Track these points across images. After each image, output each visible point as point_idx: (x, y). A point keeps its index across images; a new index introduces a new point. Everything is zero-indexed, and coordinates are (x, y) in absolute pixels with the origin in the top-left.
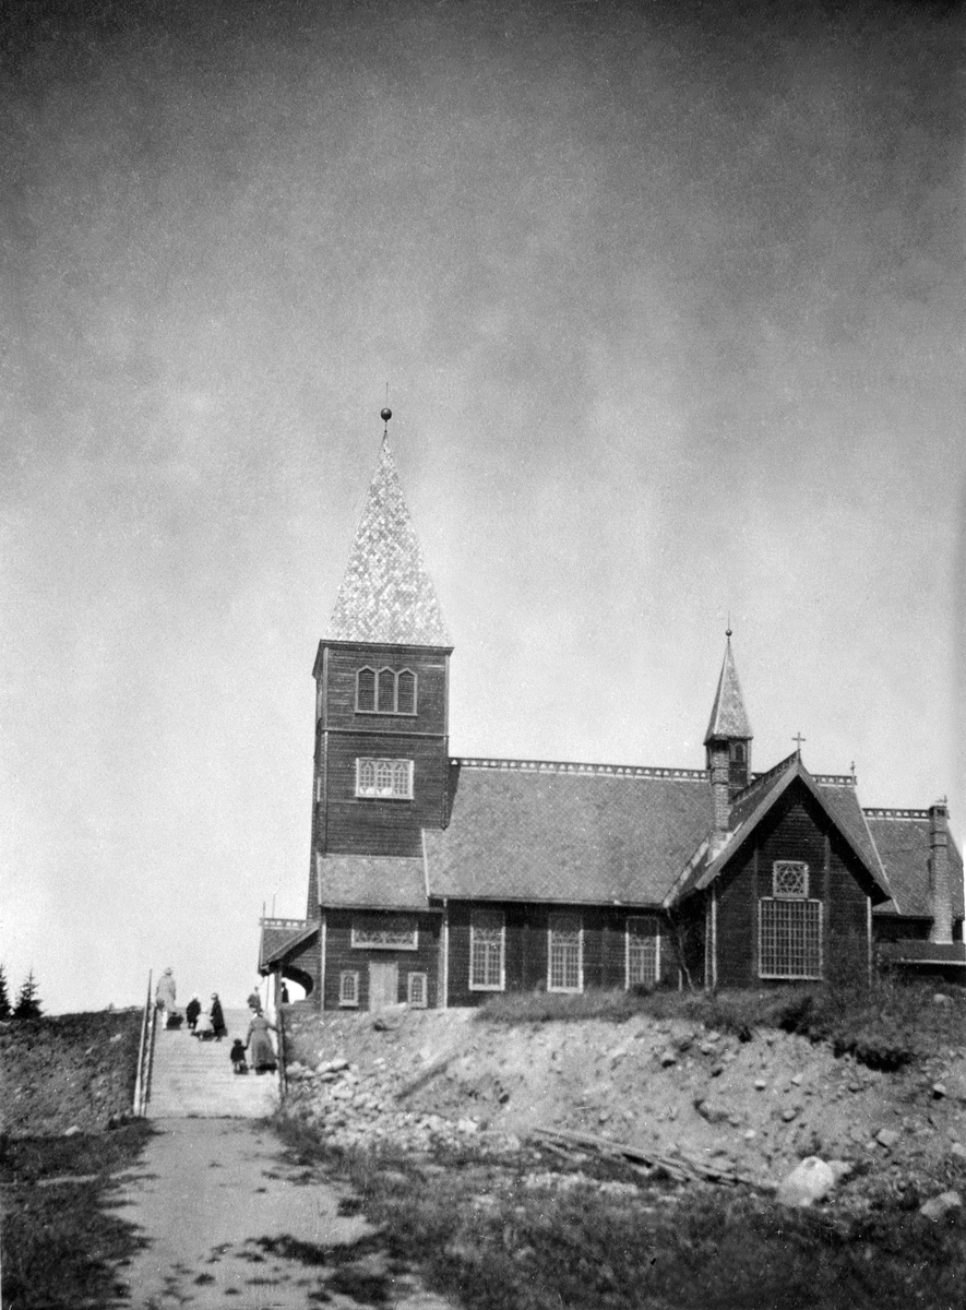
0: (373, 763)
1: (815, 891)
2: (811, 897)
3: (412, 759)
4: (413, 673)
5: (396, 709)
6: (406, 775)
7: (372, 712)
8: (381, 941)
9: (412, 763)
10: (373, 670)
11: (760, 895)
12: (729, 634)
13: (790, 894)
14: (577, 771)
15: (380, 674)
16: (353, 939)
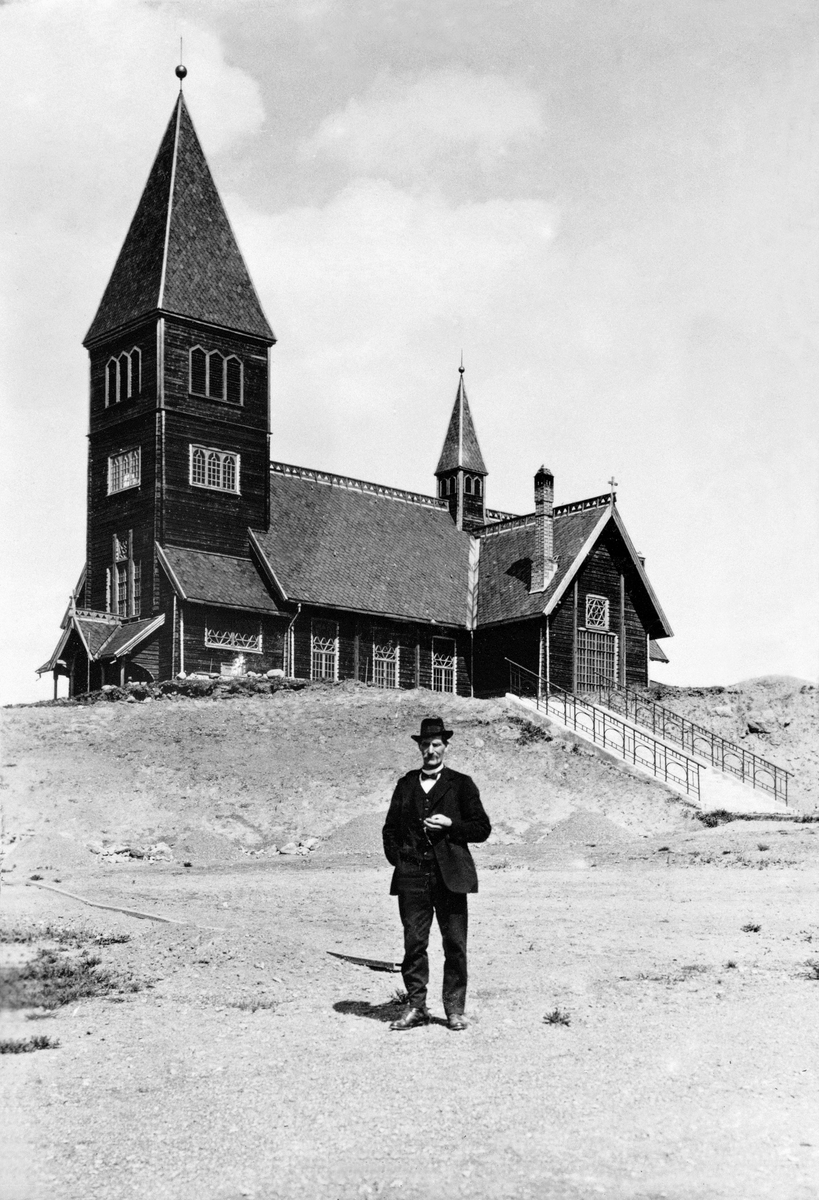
0: (204, 451)
1: (614, 626)
2: (611, 631)
3: (238, 453)
4: (240, 361)
5: (225, 398)
6: (233, 469)
7: (202, 396)
8: (230, 643)
9: (239, 456)
10: (205, 351)
11: (578, 626)
12: (461, 371)
13: (596, 626)
14: (362, 489)
15: (211, 356)
16: (206, 639)
